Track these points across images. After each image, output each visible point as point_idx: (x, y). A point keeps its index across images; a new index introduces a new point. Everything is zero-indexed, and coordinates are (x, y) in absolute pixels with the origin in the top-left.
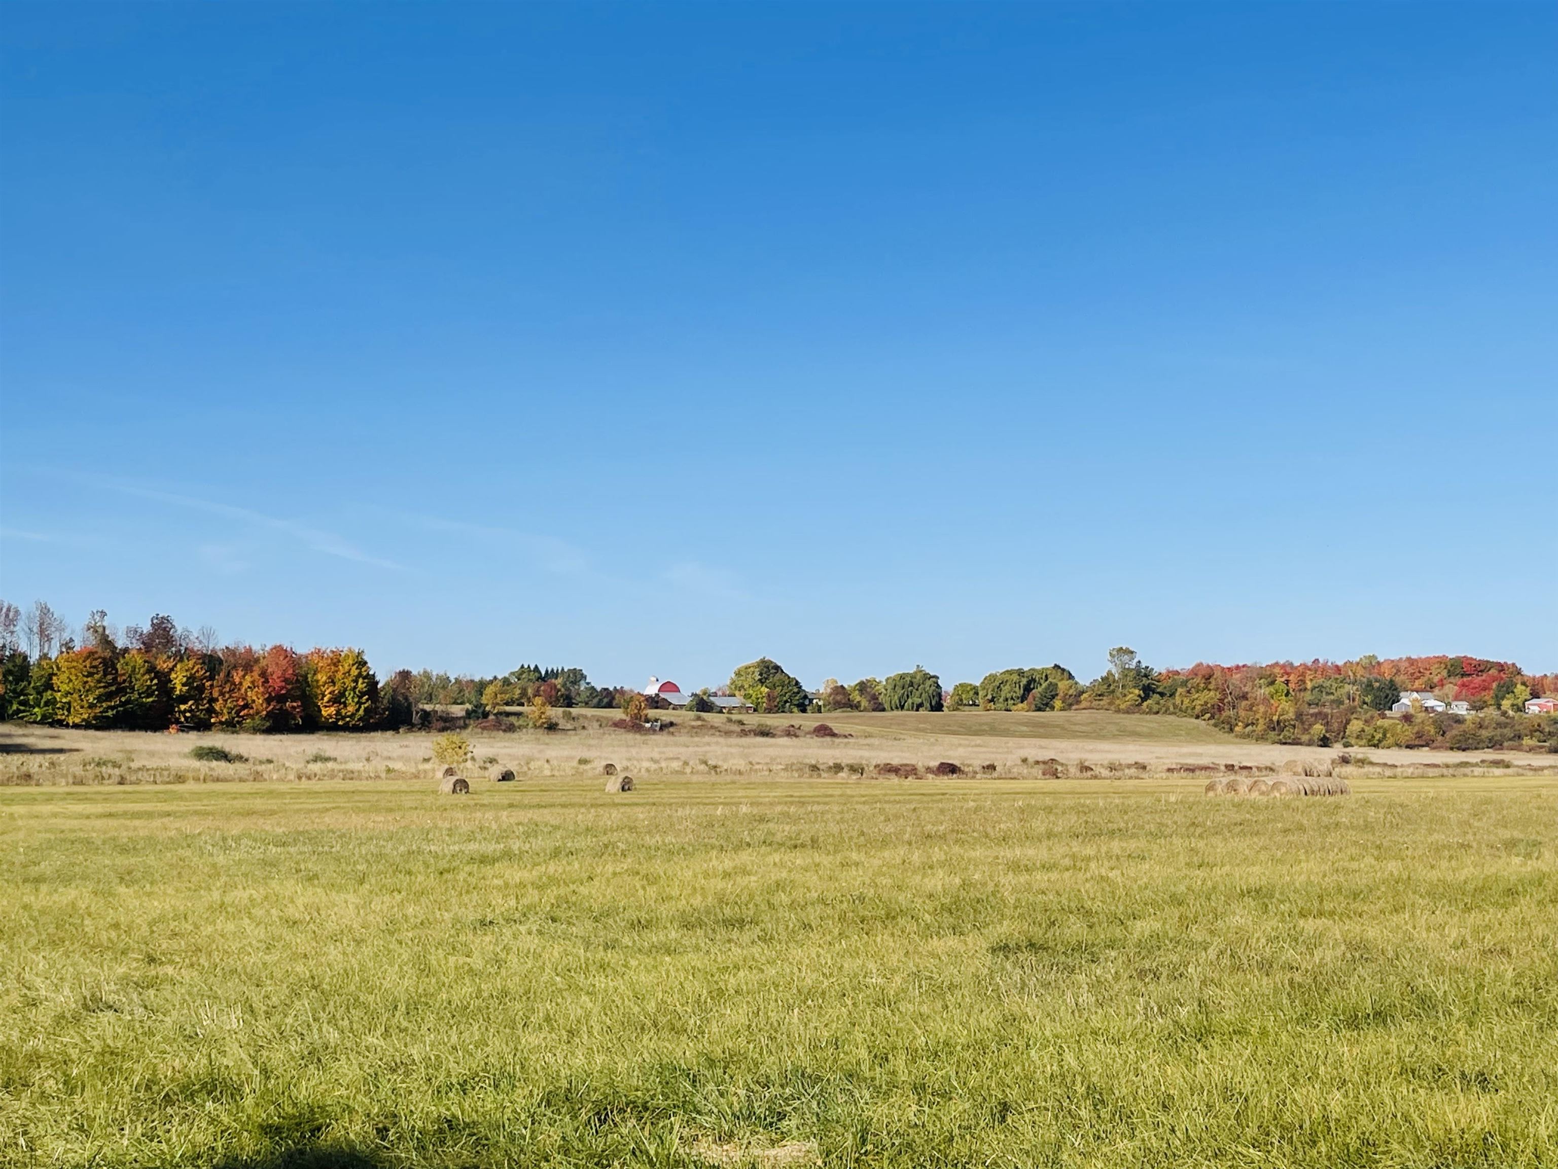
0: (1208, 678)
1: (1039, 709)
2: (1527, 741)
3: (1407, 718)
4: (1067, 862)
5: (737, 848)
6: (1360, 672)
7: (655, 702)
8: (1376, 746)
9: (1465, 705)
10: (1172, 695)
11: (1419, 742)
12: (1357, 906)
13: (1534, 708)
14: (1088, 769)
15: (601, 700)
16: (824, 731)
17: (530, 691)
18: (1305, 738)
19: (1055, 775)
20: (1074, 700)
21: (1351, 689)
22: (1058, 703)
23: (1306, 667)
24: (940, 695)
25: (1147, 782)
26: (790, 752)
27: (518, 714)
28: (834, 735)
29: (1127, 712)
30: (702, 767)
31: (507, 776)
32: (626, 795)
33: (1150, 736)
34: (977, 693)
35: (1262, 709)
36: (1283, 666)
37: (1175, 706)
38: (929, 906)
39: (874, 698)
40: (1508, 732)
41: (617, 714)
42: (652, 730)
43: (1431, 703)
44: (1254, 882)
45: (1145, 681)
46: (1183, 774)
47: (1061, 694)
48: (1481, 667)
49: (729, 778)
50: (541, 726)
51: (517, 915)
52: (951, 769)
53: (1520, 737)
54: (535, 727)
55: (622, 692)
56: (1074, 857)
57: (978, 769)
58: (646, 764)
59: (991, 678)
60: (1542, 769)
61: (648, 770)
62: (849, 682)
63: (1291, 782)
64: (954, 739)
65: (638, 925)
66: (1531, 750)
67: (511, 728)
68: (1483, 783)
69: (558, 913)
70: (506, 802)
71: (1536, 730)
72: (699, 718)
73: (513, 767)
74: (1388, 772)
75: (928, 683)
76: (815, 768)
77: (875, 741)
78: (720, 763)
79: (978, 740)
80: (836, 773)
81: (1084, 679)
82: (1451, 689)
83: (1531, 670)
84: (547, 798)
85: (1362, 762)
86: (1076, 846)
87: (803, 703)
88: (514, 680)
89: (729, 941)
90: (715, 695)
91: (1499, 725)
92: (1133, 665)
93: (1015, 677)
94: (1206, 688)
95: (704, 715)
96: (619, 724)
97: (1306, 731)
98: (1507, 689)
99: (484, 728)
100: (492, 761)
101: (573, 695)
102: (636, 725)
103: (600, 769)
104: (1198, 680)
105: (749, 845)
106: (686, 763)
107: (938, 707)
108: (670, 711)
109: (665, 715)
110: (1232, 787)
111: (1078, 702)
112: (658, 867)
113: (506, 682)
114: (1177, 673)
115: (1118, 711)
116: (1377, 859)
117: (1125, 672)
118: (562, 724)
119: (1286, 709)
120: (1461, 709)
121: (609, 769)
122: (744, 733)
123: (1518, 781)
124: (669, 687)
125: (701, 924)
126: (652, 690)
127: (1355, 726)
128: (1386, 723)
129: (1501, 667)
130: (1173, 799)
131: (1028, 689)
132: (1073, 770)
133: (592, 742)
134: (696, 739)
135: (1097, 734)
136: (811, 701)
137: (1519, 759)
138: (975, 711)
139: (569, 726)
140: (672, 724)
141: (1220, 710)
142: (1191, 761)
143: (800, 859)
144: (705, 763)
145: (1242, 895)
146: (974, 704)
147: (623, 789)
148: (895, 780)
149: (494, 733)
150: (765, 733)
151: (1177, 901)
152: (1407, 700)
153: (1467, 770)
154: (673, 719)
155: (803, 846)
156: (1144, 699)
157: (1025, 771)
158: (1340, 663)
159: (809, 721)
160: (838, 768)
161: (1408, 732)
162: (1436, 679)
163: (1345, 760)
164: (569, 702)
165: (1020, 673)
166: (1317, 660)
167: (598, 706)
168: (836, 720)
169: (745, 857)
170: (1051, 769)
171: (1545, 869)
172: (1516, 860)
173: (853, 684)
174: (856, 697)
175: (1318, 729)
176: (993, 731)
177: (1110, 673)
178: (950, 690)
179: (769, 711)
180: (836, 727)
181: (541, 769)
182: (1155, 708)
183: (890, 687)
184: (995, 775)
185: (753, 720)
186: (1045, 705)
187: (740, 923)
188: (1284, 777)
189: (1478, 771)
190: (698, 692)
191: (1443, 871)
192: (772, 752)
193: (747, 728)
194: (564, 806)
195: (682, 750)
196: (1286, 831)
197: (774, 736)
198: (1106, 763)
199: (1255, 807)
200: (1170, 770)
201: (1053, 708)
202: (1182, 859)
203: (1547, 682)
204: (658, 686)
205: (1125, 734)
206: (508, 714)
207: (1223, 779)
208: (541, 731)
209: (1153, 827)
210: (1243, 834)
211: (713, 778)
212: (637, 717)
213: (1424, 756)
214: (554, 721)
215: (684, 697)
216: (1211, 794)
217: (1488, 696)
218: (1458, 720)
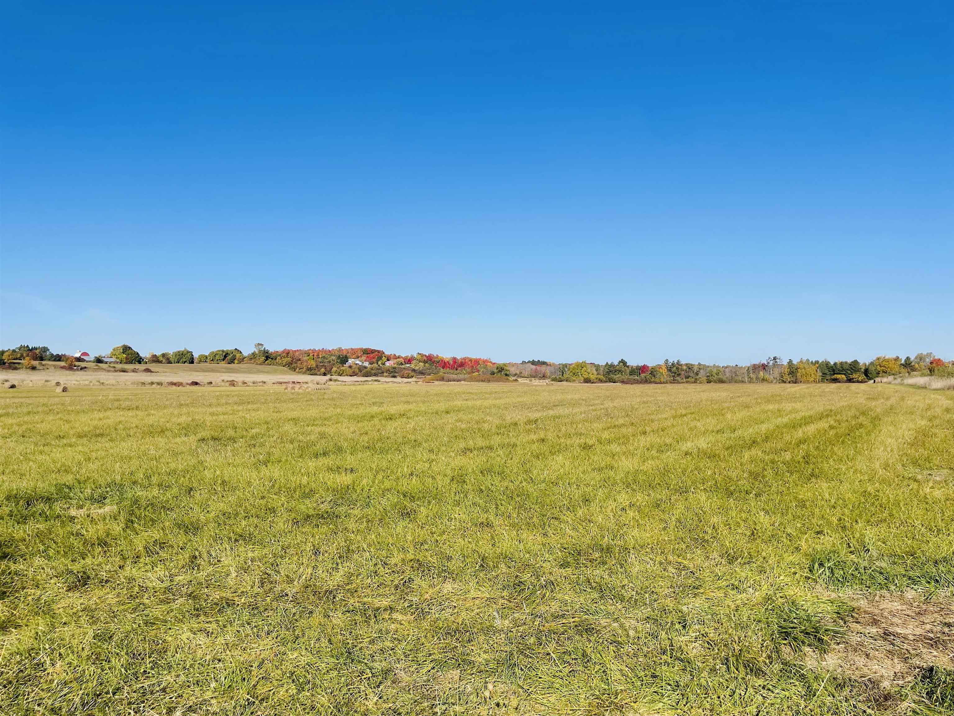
0: (288, 353)
1: (229, 363)
2: (385, 374)
3: (350, 367)
4: (231, 412)
5: (105, 411)
6: (336, 352)
7: (79, 360)
8: (340, 375)
9: (368, 363)
10: (276, 359)
11: (354, 374)
12: (326, 422)
13: (388, 364)
14: (245, 383)
15: (55, 359)
16: (148, 370)
17: (25, 355)
18: (319, 373)
19: (234, 385)
20: (242, 360)
21: (334, 358)
22: (236, 361)
23: (319, 350)
24: (193, 358)
25: (266, 387)
26: (134, 378)
27: (19, 363)
28: (151, 372)
29: (260, 364)
30: (98, 383)
31: (13, 387)
32: (64, 393)
33: (268, 372)
34: (207, 358)
35: (305, 364)
36: (313, 350)
37: (276, 363)
38: (178, 427)
39: (168, 359)
40: (380, 371)
41: (62, 364)
42: (77, 370)
43: (358, 362)
44: (293, 416)
45: (267, 355)
46: (278, 385)
47: (237, 358)
48: (373, 351)
49: (109, 387)
50: (29, 368)
51: (7, 435)
52: (196, 384)
53: (383, 373)
54: (26, 368)
55: (64, 355)
56: (234, 410)
57: (206, 383)
58: (75, 382)
59: (213, 353)
60: (389, 382)
61: (74, 384)
62: (158, 354)
63: (312, 386)
64: (198, 373)
65: (60, 437)
66: (386, 376)
67: (16, 369)
68: (371, 386)
69: (25, 434)
70: (11, 396)
71: (388, 371)
72: (97, 366)
73: (16, 383)
74: (343, 383)
75: (189, 354)
76: (143, 384)
77: (168, 374)
78: (105, 382)
79: (207, 374)
80: (152, 385)
81: (246, 353)
82: (364, 358)
83: (387, 353)
84: (30, 394)
85: (336, 380)
86: (235, 407)
87: (140, 360)
88: (17, 350)
89: (96, 442)
90: (104, 357)
91: (378, 369)
92: (263, 349)
93: (221, 353)
94: (287, 357)
95: (99, 364)
96: (62, 368)
97: (319, 371)
98: (380, 358)
99: (3, 368)
100: (7, 381)
101: (43, 356)
102: (70, 368)
103: (54, 384)
104: (284, 354)
105: (111, 409)
106: (91, 382)
107: (192, 362)
108: (85, 363)
109: (83, 364)
110: (293, 388)
111: (243, 361)
112: (72, 417)
113: (14, 351)
114: (277, 352)
115: (257, 364)
116: (334, 408)
117: (260, 351)
118: (38, 367)
119: (313, 364)
120: (366, 364)
121: (58, 384)
122: (116, 371)
123: (381, 386)
124: (85, 354)
125: (86, 436)
126: (78, 355)
127: (334, 369)
128: (344, 368)
129: (379, 351)
130: (271, 392)
131: (225, 357)
132: (240, 384)
133: (50, 374)
134: (96, 373)
135: (250, 372)
136: (143, 360)
137: (382, 379)
138: (206, 364)
139: (41, 368)
140: (85, 368)
141: (291, 364)
142: (281, 380)
143: (130, 413)
144: (99, 382)
145: (289, 420)
146: (206, 362)
147: (63, 391)
148: (174, 387)
149: (8, 370)
150: (124, 371)
151: (267, 423)
152: (350, 361)
153: (367, 383)
154: (86, 366)
155: (133, 409)
156: (266, 360)
157: (223, 384)
158: (330, 350)
159: (142, 367)
160: (152, 383)
161: (350, 371)
162: (359, 355)
163: (331, 380)
164: (42, 359)
165: (223, 351)
166: (323, 349)
167: (54, 361)
168: (153, 367)
169: (109, 413)
170: (232, 383)
171: (383, 410)
172: (376, 408)
173: (160, 354)
174: (161, 358)
175: (323, 370)
176: (213, 371)
177: (255, 352)
178: (197, 357)
179: (126, 363)
180: (152, 369)
181: (28, 384)
182: (270, 363)
183: (174, 355)
184: (212, 385)
185: (119, 366)
186: (232, 362)
187: (102, 435)
188: (310, 385)
189: (370, 383)
190: (97, 356)
191: (354, 411)
192: (127, 378)
193: (116, 369)
194: (36, 397)
195: (90, 377)
196: (307, 401)
197: (127, 372)
198: (252, 381)
199: (298, 394)
200: (274, 383)
201: (234, 363)
202: (272, 410)
203: (392, 356)
204: (80, 353)
205: (259, 372)
206: (14, 363)
207: (290, 385)
208: (28, 370)
209: (263, 400)
210: (292, 402)
211: (102, 387)
212: (71, 365)
213: (355, 378)
214: (35, 366)
215: (92, 357)
216: (286, 391)
217: (374, 360)
218: (366, 367)
